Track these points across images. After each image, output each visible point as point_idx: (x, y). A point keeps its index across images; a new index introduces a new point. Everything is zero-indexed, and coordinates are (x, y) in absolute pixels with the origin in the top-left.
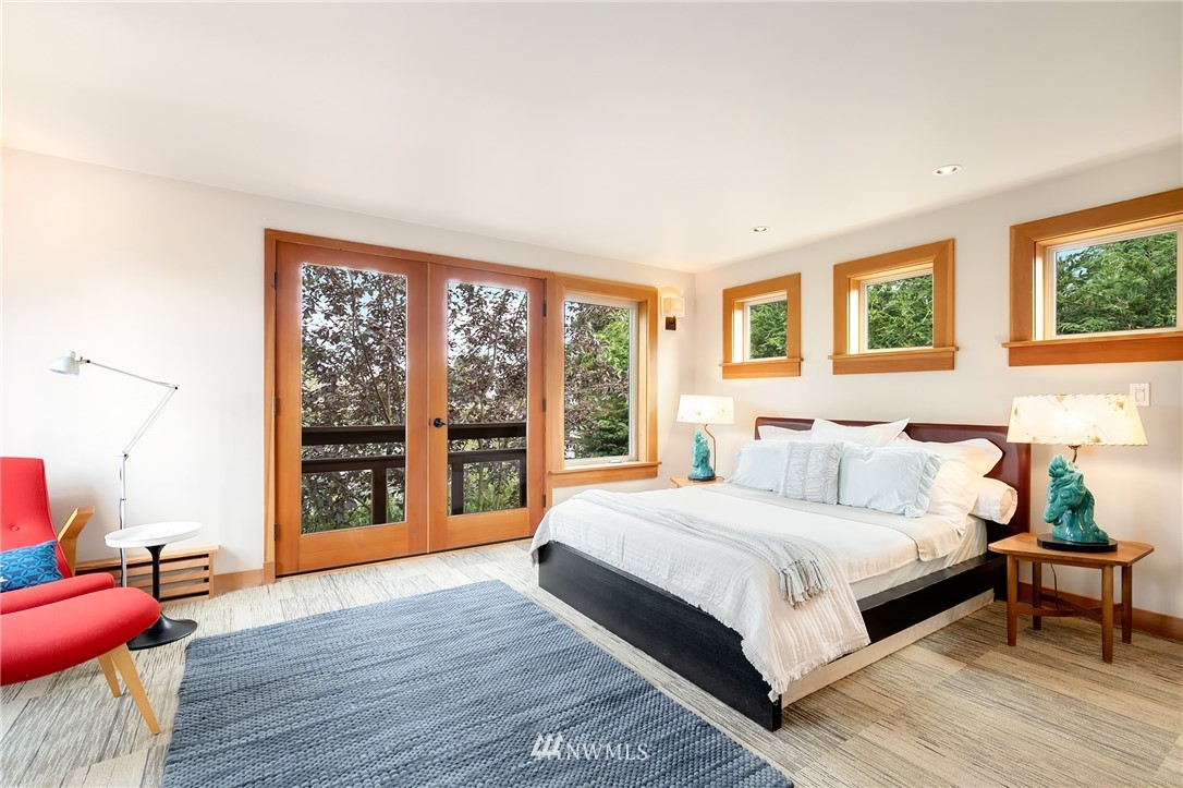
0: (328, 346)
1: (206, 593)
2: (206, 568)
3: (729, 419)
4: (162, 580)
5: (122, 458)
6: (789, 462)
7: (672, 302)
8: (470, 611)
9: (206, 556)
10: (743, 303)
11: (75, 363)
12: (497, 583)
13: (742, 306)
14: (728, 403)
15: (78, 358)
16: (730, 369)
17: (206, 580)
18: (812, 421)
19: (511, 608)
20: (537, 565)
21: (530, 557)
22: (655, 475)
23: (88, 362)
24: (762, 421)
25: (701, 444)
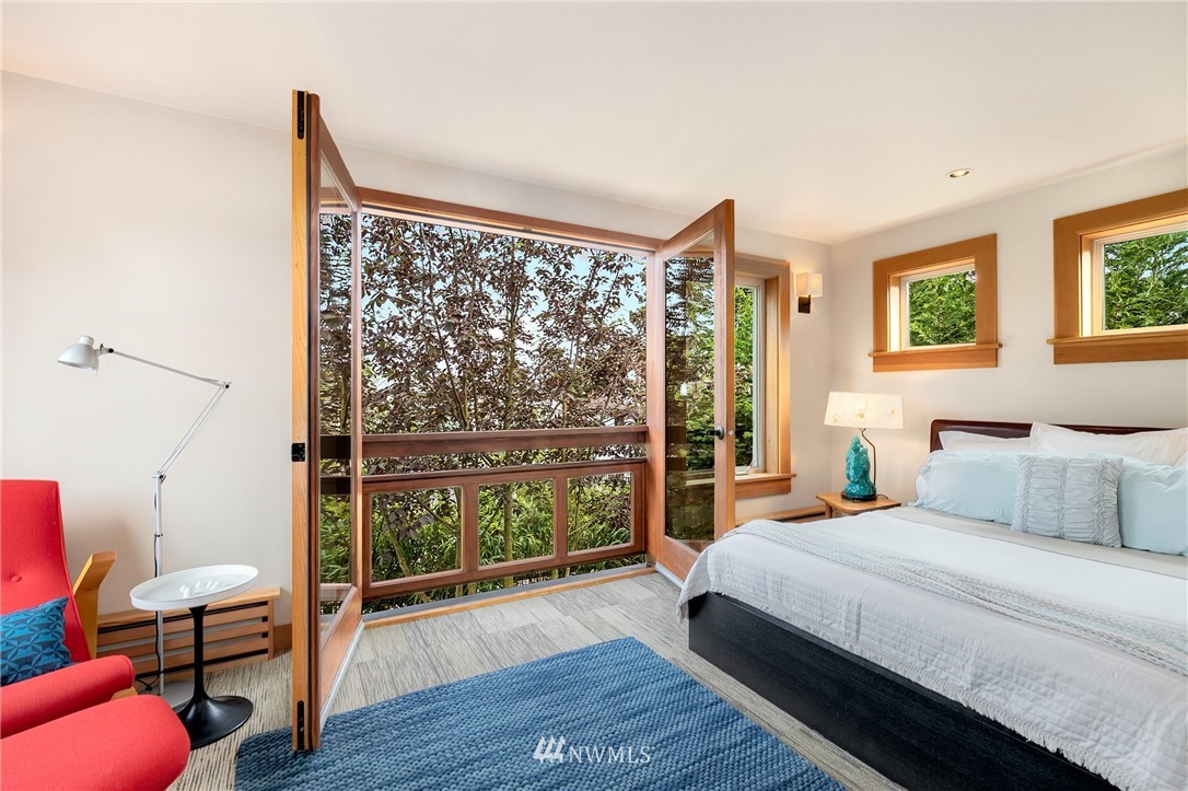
0: (398, 339)
1: (265, 651)
2: (265, 619)
3: (897, 423)
4: (206, 638)
5: (157, 481)
6: (1028, 484)
7: (806, 279)
8: (611, 695)
9: (265, 603)
10: (900, 278)
11: (92, 354)
12: (632, 644)
13: (899, 282)
14: (896, 402)
15: (96, 346)
16: (883, 359)
17: (265, 635)
18: (1028, 427)
19: (670, 690)
20: (687, 620)
21: (678, 610)
22: (787, 490)
23: (111, 351)
24: (939, 425)
25: (861, 454)
